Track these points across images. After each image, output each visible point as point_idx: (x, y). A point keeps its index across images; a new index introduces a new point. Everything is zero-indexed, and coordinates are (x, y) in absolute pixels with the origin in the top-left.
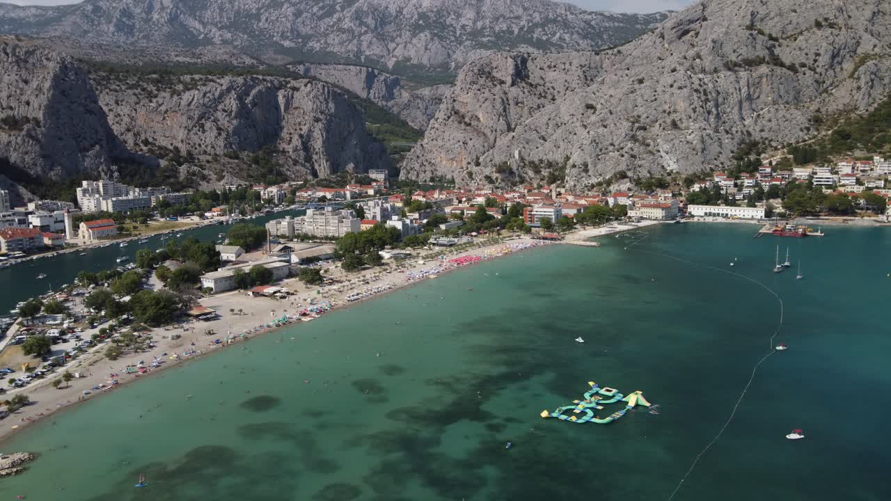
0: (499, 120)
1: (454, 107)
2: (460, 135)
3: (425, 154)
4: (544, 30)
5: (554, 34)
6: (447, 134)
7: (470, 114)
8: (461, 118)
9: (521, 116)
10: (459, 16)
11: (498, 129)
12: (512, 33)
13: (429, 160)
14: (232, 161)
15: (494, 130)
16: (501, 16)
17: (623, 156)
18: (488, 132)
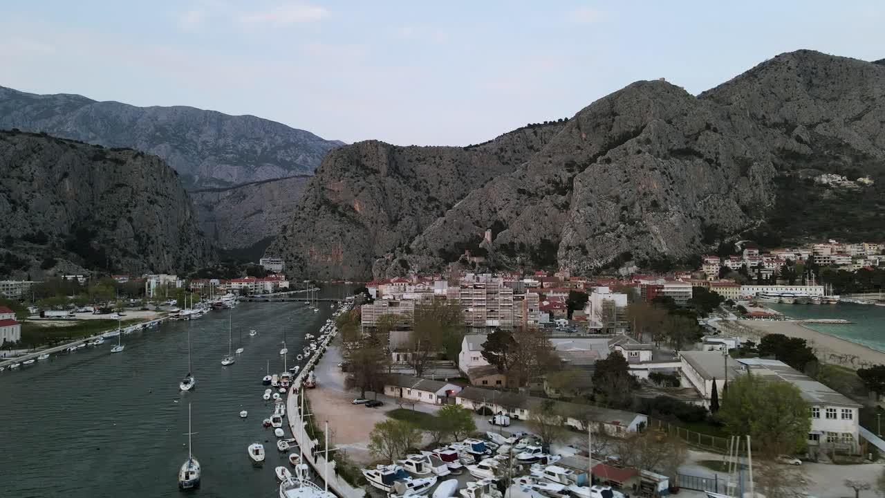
0: (380, 211)
1: (323, 196)
2: (336, 226)
3: (290, 248)
4: (287, 152)
5: (297, 156)
6: (318, 224)
7: (343, 204)
8: (334, 208)
9: (401, 208)
10: (199, 132)
11: (379, 221)
12: (255, 152)
13: (295, 254)
14: (36, 246)
15: (373, 222)
16: (243, 136)
17: (619, 237)
18: (368, 224)
